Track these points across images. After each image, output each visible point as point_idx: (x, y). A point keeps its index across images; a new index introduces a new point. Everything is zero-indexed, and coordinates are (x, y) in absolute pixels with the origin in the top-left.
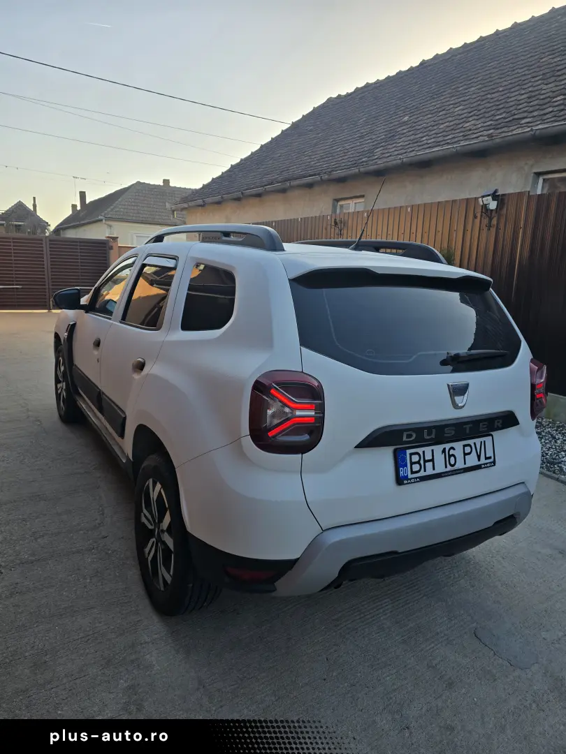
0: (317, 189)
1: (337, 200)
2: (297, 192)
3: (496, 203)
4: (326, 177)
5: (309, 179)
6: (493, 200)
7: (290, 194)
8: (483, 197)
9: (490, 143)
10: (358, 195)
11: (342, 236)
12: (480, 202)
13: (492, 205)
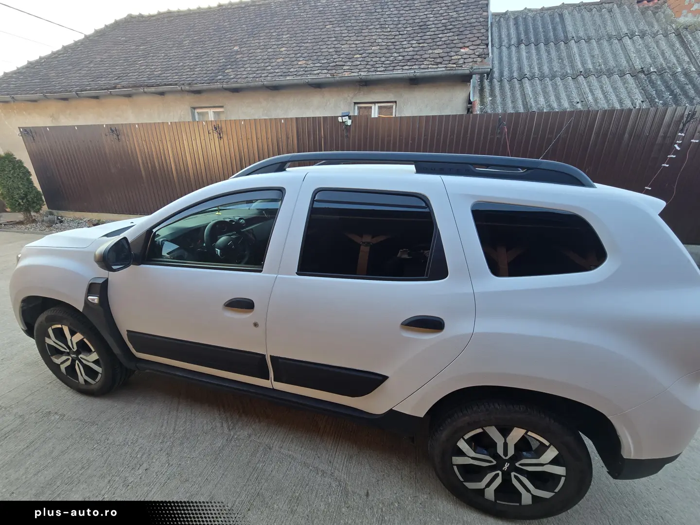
0: (169, 98)
1: (194, 108)
2: (145, 98)
3: (351, 121)
4: (187, 88)
5: (161, 89)
6: (349, 119)
7: (135, 98)
8: (342, 116)
9: (333, 79)
10: (217, 105)
11: (222, 139)
12: (340, 119)
13: (349, 122)
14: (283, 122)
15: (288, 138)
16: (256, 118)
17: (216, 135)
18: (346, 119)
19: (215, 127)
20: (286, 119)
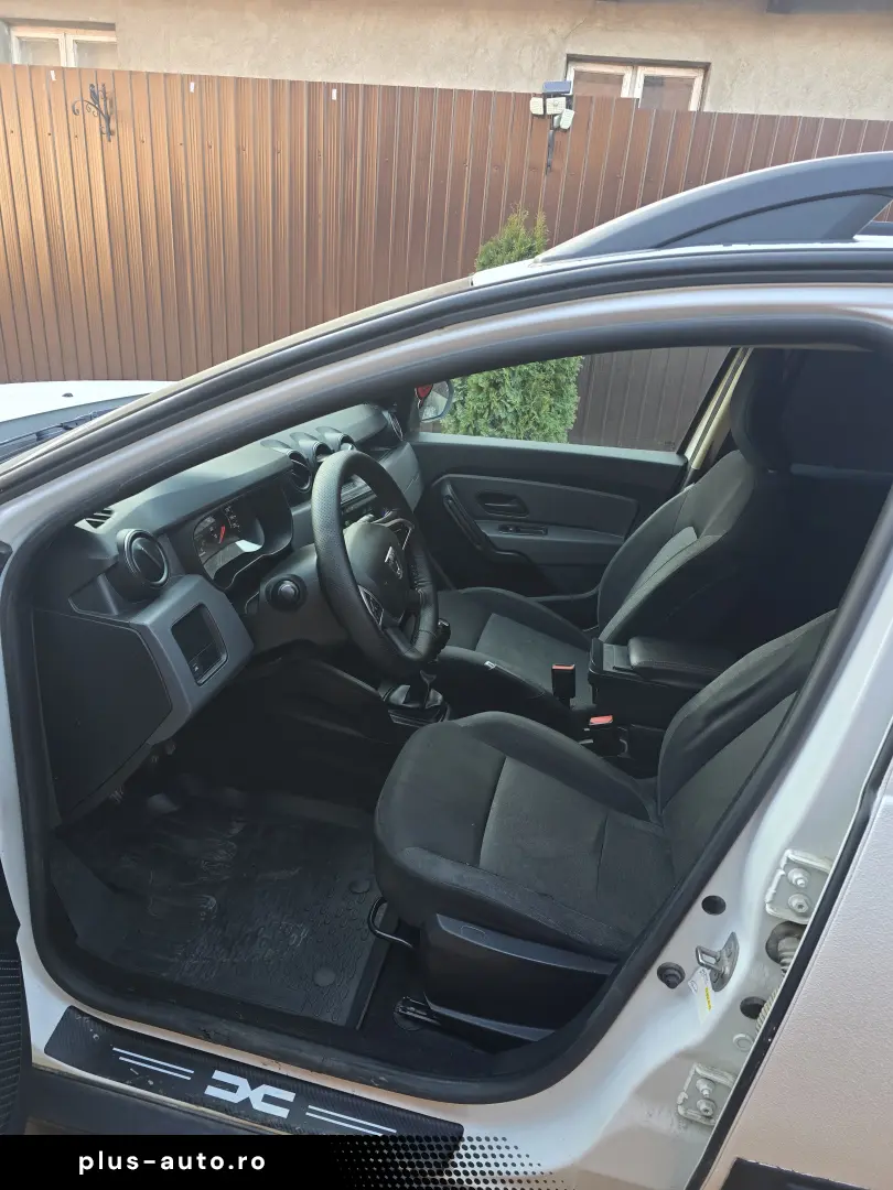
3: (572, 113)
8: (541, 96)
10: (91, 19)
11: (114, 139)
12: (536, 106)
13: (566, 119)
14: (334, 97)
15: (348, 154)
16: (245, 75)
17: (94, 123)
18: (557, 106)
19: (93, 93)
20: (347, 89)
